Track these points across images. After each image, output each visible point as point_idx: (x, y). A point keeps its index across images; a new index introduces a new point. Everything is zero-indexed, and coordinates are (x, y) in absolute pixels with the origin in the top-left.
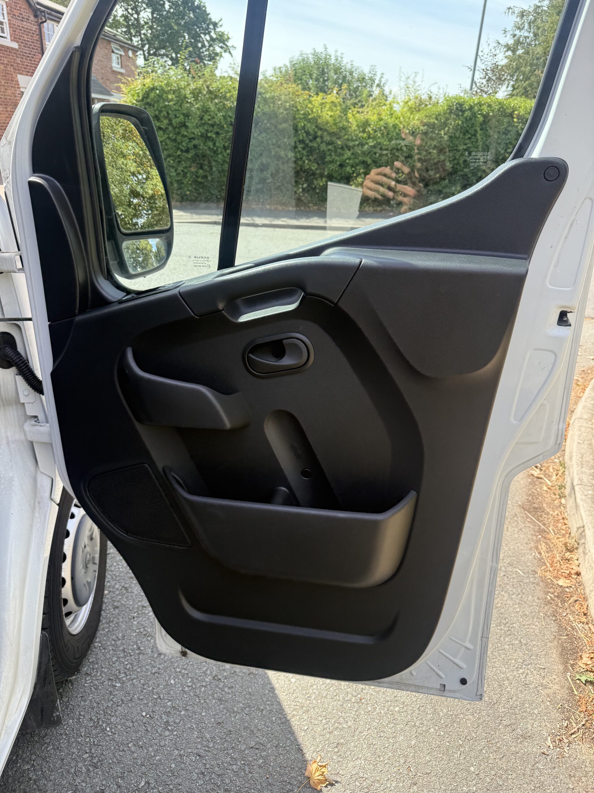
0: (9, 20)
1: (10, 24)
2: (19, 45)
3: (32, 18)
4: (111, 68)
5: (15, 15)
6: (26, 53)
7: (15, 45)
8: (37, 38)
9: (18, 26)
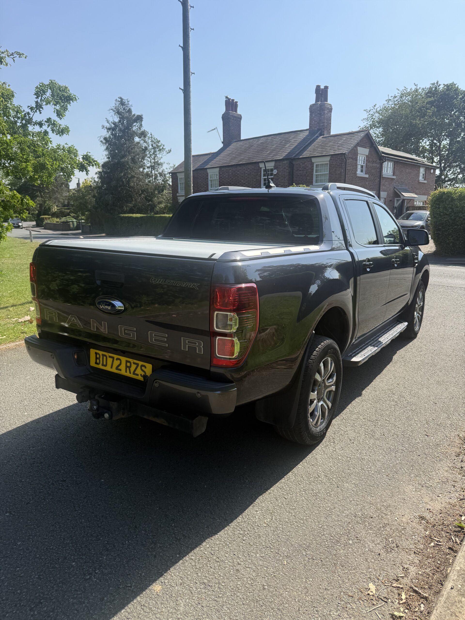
0: (366, 164)
1: (366, 166)
2: (369, 176)
3: (378, 161)
4: (419, 180)
5: (370, 161)
6: (372, 179)
7: (367, 176)
8: (378, 170)
9: (370, 166)
